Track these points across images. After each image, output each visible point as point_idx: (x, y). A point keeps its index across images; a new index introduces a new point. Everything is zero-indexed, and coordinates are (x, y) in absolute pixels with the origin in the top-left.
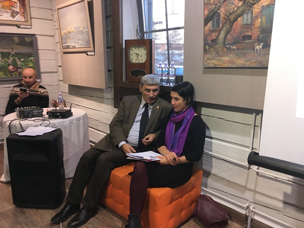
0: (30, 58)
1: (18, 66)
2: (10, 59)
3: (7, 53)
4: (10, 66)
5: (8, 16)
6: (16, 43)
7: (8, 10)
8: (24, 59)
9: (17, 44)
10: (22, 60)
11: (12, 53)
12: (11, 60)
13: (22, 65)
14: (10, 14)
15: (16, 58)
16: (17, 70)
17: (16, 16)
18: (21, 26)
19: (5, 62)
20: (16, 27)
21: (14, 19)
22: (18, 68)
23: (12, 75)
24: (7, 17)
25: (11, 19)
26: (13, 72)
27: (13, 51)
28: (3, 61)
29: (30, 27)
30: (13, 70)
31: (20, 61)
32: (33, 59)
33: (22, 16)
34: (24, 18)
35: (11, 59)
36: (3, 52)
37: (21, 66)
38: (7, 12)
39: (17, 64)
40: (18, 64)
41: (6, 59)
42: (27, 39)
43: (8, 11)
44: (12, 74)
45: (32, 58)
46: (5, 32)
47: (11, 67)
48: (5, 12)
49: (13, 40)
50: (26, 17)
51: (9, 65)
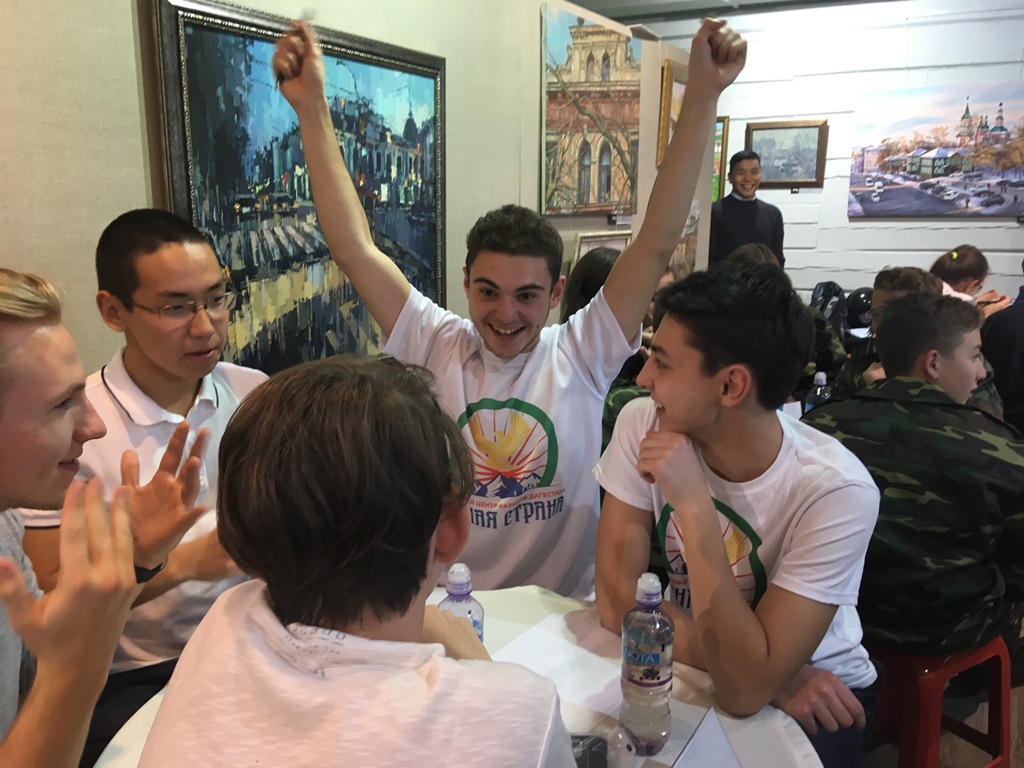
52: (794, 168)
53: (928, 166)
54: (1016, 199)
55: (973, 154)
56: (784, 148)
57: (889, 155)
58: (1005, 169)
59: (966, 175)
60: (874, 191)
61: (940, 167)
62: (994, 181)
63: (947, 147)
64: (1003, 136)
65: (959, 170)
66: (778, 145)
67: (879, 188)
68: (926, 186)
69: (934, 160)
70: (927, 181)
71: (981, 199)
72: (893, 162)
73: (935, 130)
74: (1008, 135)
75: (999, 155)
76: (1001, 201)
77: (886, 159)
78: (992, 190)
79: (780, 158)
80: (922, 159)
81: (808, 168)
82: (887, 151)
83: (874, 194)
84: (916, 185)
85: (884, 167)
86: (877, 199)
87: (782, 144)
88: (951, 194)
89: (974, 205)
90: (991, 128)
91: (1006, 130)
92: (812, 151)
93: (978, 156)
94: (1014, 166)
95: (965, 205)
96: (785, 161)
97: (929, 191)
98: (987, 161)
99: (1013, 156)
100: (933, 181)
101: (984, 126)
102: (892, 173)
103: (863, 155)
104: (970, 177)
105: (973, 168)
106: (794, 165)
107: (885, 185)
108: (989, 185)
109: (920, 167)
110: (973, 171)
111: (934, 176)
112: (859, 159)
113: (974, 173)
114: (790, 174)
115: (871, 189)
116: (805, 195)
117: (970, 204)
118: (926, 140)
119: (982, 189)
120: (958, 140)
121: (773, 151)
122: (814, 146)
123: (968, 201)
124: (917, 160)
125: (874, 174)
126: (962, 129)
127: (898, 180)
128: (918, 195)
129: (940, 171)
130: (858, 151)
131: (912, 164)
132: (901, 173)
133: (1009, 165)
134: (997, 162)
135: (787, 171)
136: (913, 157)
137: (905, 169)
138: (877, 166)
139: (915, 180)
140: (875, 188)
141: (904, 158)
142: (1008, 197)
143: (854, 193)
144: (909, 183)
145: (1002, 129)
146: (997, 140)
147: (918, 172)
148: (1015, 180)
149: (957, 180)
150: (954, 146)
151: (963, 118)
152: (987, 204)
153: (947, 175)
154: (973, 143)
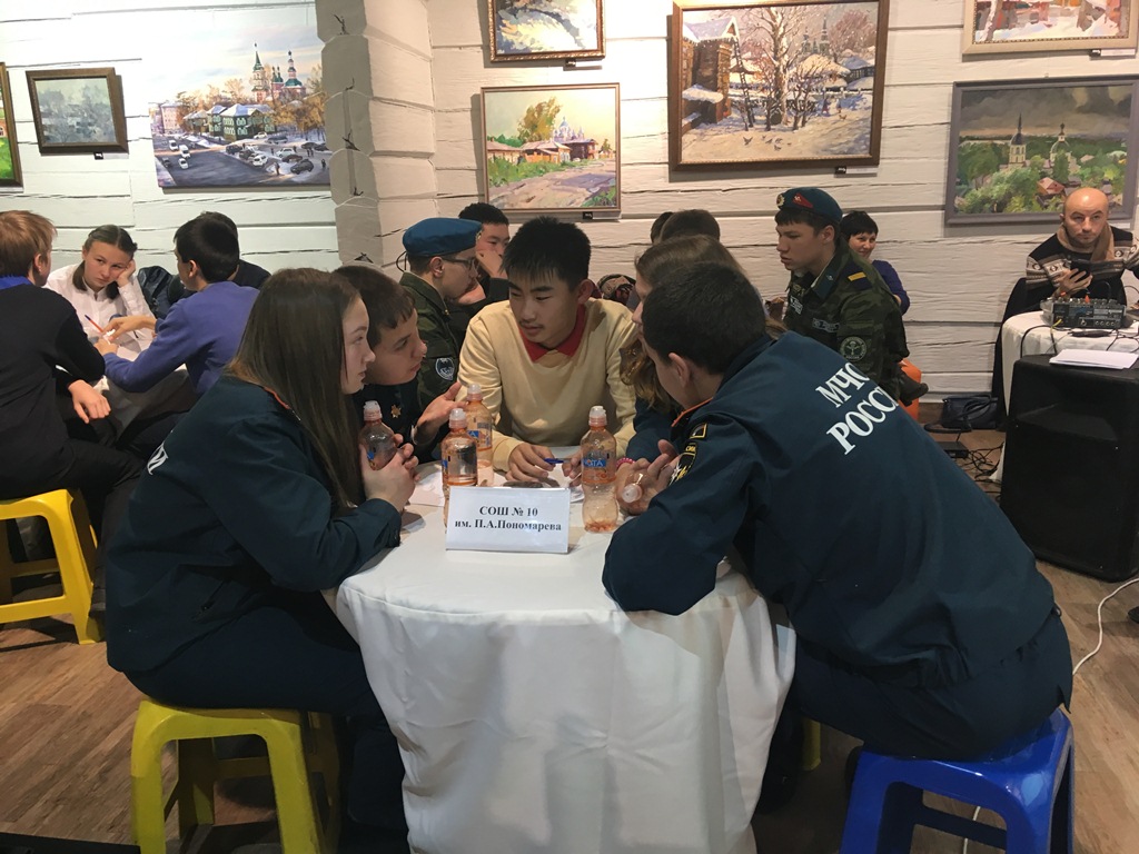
0: (1112, 154)
1: (1070, 179)
2: (1048, 158)
3: (1044, 139)
4: (1045, 179)
5: (1067, 24)
6: (1077, 106)
7: (1072, 5)
8: (1091, 157)
9: (1082, 110)
10: (1085, 159)
11: (1060, 140)
12: (1053, 160)
13: (1082, 176)
14: (1075, 19)
15: (1068, 155)
16: (1063, 191)
17: (1094, 24)
18: (1103, 53)
19: (1032, 166)
20: (1088, 57)
21: (1087, 33)
22: (1066, 185)
23: (1046, 207)
24: (1066, 28)
25: (1078, 32)
26: (1050, 197)
27: (1062, 134)
28: (1028, 163)
29: (1132, 52)
30: (1050, 192)
31: (1079, 163)
32: (1122, 157)
33: (1112, 19)
34: (1119, 25)
35: (1053, 156)
36: (1035, 138)
37: (1078, 180)
38: (1069, 14)
39: (1068, 173)
40: (1072, 173)
41: (1039, 156)
42: (1115, 94)
43: (1072, 9)
44: (1045, 203)
45: (1118, 153)
46: (1051, 76)
47: (1047, 183)
48: (1062, 15)
49: (1069, 99)
50: (1124, 21)
51: (1044, 175)
52: (90, 128)
53: (229, 126)
54: (324, 164)
55: (272, 111)
56: (74, 103)
57: (187, 113)
58: (308, 129)
59: (270, 136)
60: (180, 156)
61: (242, 127)
62: (300, 143)
63: (245, 104)
64: (299, 91)
65: (262, 131)
66: (66, 98)
67: (185, 152)
68: (232, 150)
69: (235, 118)
70: (232, 144)
71: (290, 165)
72: (193, 120)
73: (230, 83)
74: (303, 89)
75: (300, 114)
76: (310, 168)
77: (185, 117)
78: (299, 154)
79: (72, 116)
80: (222, 117)
81: (106, 127)
82: (184, 108)
83: (181, 160)
84: (223, 149)
85: (185, 127)
86: (185, 166)
87: (70, 98)
88: (260, 158)
89: (285, 172)
90: (285, 81)
91: (300, 84)
92: (106, 107)
93: (278, 114)
94: (315, 126)
95: (276, 172)
96: (79, 120)
97: (237, 156)
98: (288, 120)
99: (312, 114)
100: (239, 143)
101: (278, 79)
102: (195, 135)
103: (160, 113)
104: (275, 139)
105: (276, 128)
106: (90, 124)
107: (190, 148)
108: (295, 148)
109: (222, 127)
110: (276, 132)
111: (239, 137)
112: (158, 117)
113: (279, 134)
114: (88, 135)
115: (176, 153)
116: (111, 161)
117: (280, 172)
118: (223, 94)
119: (289, 153)
120: (254, 96)
121: (62, 107)
122: (106, 101)
123: (278, 167)
124: (217, 119)
125: (177, 136)
126: (256, 83)
127: (203, 142)
128: (227, 161)
129: (243, 132)
130: (155, 108)
131: (214, 124)
132: (204, 134)
133: (310, 124)
134: (298, 121)
135: (84, 132)
136: (213, 115)
137: (207, 131)
138: (178, 126)
139: (220, 142)
140: (181, 152)
141: (204, 116)
142: (316, 162)
143: (159, 158)
144: (214, 147)
145: (297, 82)
146: (293, 95)
147: (221, 133)
148: (319, 143)
149: (262, 142)
150: (252, 103)
151: (255, 69)
152: (297, 171)
153: (251, 137)
154: (270, 99)
